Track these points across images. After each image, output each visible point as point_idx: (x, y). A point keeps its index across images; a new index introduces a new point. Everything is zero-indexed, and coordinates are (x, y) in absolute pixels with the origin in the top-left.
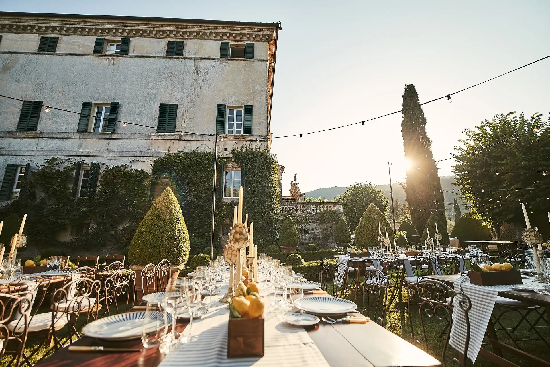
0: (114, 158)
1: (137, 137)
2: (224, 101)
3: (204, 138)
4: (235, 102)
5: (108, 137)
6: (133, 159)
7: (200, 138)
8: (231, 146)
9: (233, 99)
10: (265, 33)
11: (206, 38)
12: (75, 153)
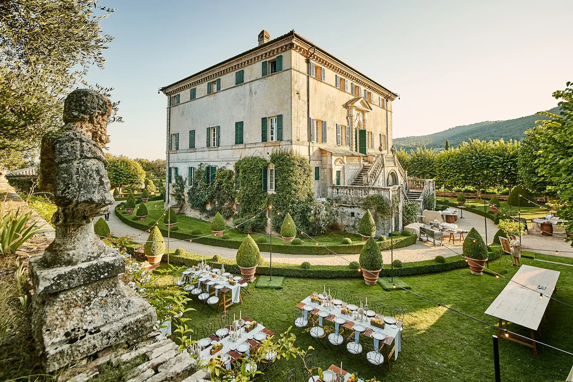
0: (220, 162)
1: (228, 148)
2: (266, 113)
3: (257, 145)
4: (272, 113)
5: (216, 149)
6: (227, 162)
7: (254, 146)
8: (270, 150)
9: (271, 111)
10: (286, 43)
11: (254, 62)
12: (207, 160)
